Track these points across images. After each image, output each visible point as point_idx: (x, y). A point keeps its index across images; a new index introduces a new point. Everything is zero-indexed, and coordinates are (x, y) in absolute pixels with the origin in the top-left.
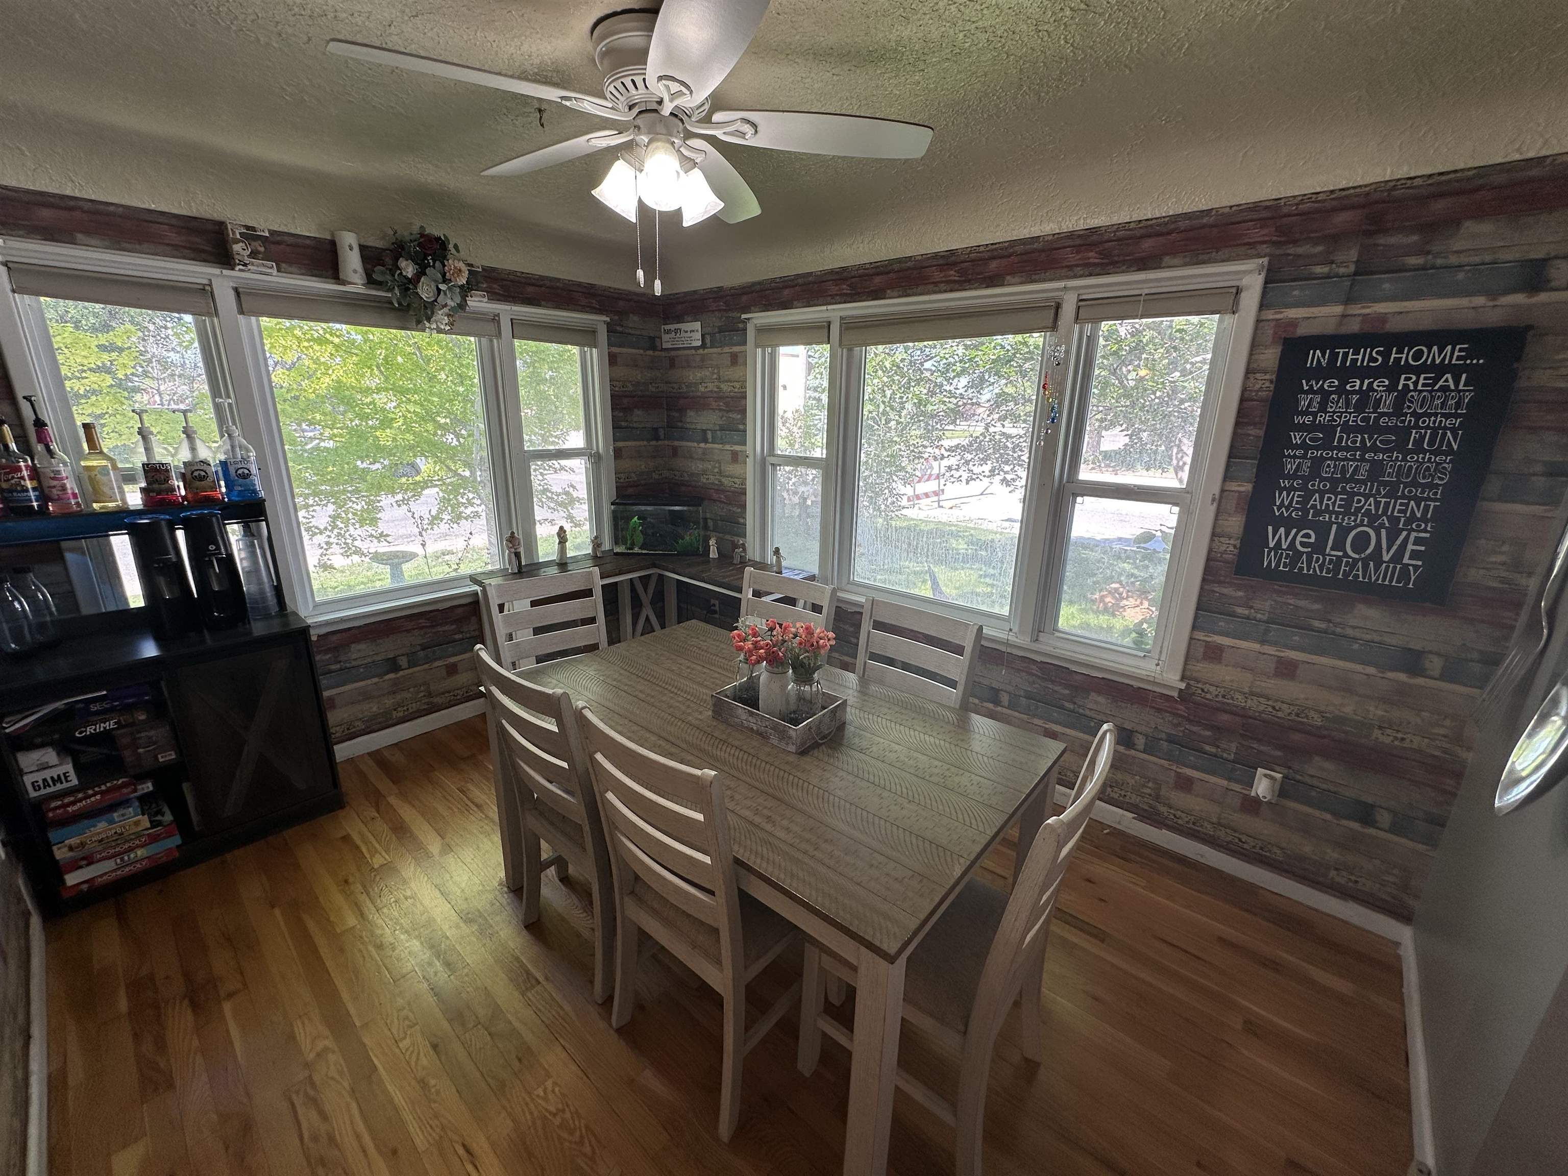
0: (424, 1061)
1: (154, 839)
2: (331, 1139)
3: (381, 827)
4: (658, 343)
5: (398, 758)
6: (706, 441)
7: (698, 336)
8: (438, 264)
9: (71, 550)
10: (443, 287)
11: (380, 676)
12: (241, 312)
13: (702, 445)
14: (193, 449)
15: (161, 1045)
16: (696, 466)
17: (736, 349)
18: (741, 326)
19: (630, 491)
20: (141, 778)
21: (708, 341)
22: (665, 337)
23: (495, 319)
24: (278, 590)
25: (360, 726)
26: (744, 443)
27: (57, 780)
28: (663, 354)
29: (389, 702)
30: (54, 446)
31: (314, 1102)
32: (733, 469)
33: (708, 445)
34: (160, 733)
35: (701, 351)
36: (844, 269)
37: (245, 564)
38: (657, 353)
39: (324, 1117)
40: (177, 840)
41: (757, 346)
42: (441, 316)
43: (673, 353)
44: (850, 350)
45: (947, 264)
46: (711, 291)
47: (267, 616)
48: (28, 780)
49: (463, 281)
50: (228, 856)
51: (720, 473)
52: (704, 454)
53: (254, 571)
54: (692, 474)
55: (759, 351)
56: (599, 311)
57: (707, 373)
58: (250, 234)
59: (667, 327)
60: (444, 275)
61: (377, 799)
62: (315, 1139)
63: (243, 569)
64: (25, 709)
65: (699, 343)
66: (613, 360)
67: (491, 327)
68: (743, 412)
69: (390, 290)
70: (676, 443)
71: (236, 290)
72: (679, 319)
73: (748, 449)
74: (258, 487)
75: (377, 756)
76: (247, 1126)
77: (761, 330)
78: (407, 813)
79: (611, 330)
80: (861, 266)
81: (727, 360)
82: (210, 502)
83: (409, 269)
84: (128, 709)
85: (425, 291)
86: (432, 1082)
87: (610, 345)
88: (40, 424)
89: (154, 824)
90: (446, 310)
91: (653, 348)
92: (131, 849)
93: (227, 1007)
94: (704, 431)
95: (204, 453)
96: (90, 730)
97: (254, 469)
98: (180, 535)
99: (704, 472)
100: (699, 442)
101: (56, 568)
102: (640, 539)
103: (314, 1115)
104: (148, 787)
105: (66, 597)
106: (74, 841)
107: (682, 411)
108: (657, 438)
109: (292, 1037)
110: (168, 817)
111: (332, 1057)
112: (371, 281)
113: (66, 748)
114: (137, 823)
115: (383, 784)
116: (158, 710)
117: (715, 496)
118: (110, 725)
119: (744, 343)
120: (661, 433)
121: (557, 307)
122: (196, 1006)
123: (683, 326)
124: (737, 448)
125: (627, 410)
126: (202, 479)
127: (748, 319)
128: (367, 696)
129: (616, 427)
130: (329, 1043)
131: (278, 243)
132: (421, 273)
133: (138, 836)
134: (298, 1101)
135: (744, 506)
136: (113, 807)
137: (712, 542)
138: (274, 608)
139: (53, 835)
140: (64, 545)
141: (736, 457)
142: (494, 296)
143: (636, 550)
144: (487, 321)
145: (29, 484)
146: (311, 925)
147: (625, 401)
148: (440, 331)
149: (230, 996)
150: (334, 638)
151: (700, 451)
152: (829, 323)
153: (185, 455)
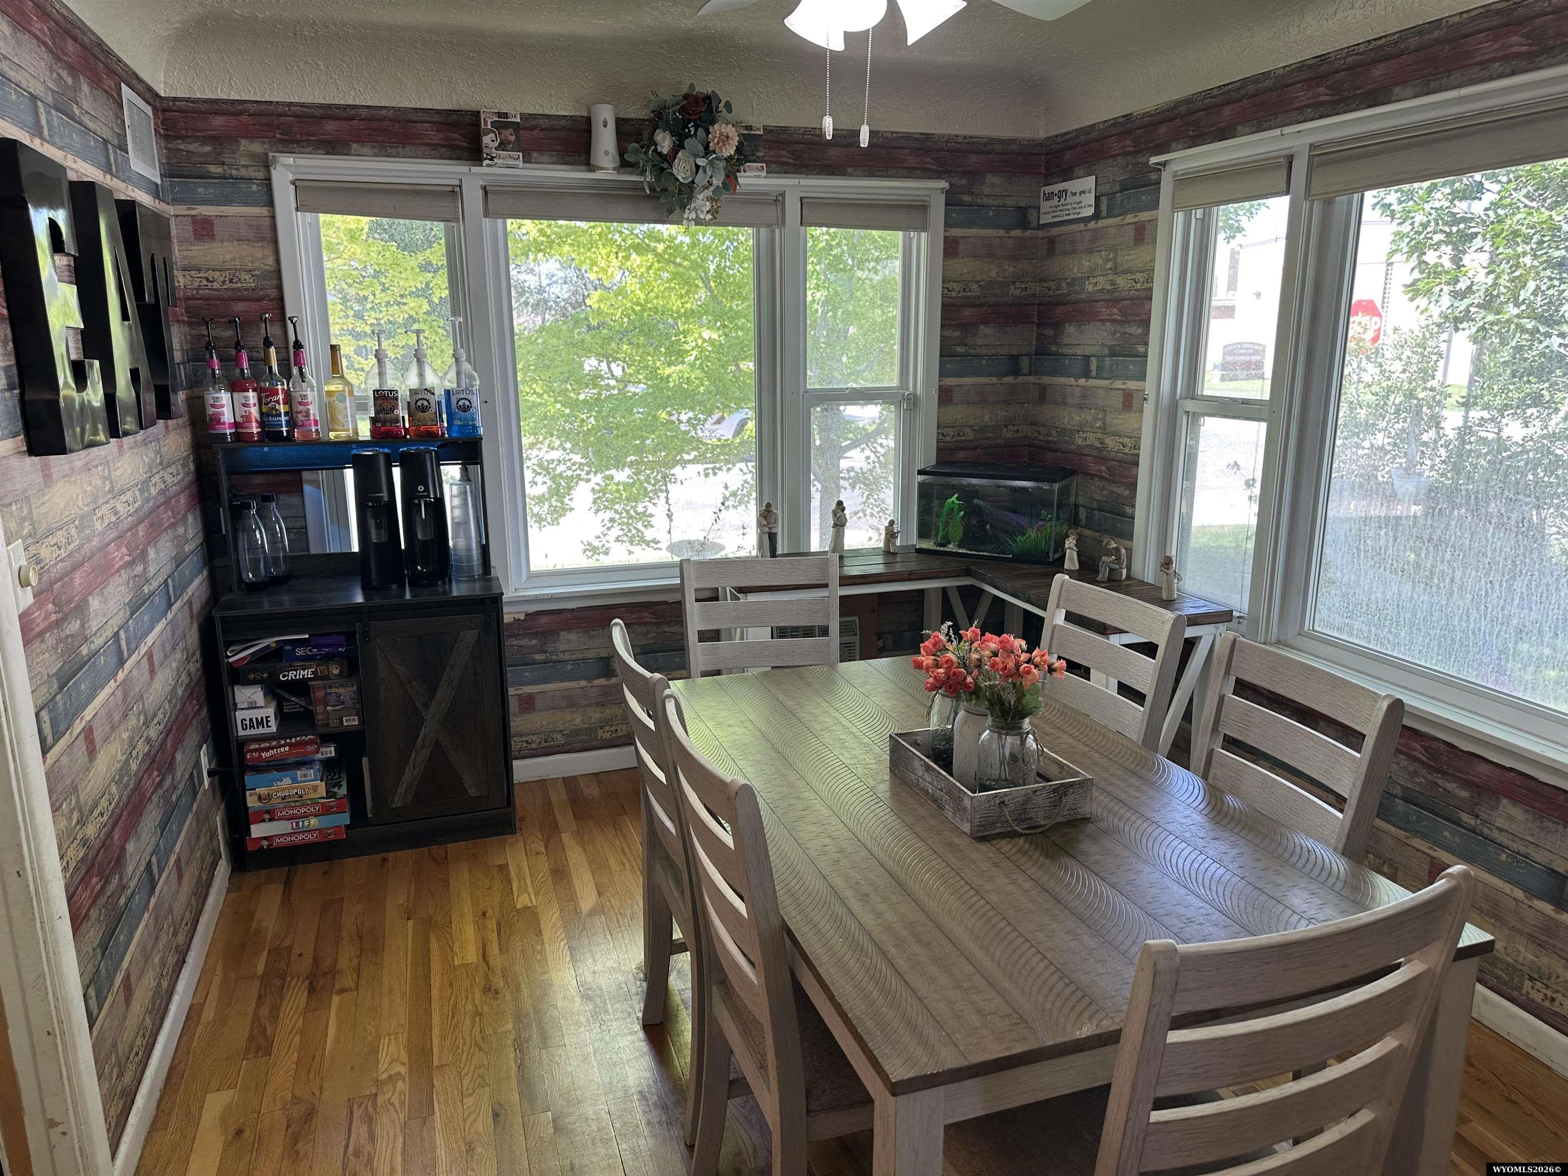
0: (479, 1126)
1: (325, 811)
2: (370, 1159)
3: (543, 864)
4: (1032, 215)
5: (592, 791)
6: (1087, 375)
7: (1090, 199)
8: (701, 132)
9: (311, 482)
10: (701, 162)
11: (589, 679)
12: (486, 214)
13: (1082, 382)
14: (421, 375)
15: (274, 1015)
16: (1070, 418)
17: (1144, 216)
18: (1153, 176)
19: (961, 456)
20: (325, 739)
21: (1104, 207)
22: (1045, 206)
23: (779, 200)
24: (485, 550)
25: (560, 739)
26: (1142, 377)
27: (260, 723)
28: (1040, 233)
29: (595, 715)
30: (306, 370)
31: (369, 1120)
32: (1121, 421)
33: (1091, 382)
34: (346, 692)
35: (1092, 225)
36: (1322, 58)
37: (457, 513)
38: (1028, 233)
39: (372, 1137)
40: (345, 819)
41: (1175, 208)
42: (702, 202)
43: (1055, 231)
44: (1329, 202)
45: (1508, 25)
46: (1115, 123)
47: (471, 579)
48: (240, 715)
49: (730, 150)
50: (391, 855)
51: (1103, 429)
52: (1084, 396)
53: (461, 524)
54: (1063, 432)
55: (1179, 217)
56: (937, 175)
57: (1097, 259)
58: (502, 123)
59: (1048, 189)
60: (706, 147)
61: (551, 831)
62: (357, 1154)
63: (453, 519)
64: (246, 642)
65: (1090, 212)
66: (951, 248)
67: (771, 212)
68: (1146, 323)
69: (643, 173)
70: (1046, 380)
71: (484, 189)
72: (1067, 174)
73: (1149, 387)
74: (479, 423)
75: (570, 783)
76: (310, 1115)
77: (1184, 181)
78: (576, 857)
79: (952, 200)
80: (1351, 50)
81: (1130, 234)
82: (431, 436)
83: (665, 142)
84: (327, 658)
85: (681, 170)
86: (479, 1149)
87: (948, 225)
88: (298, 345)
89: (330, 794)
90: (709, 193)
91: (1024, 224)
92: (306, 816)
93: (336, 1000)
94: (1087, 358)
95: (431, 380)
96: (292, 675)
97: (476, 401)
98: (396, 472)
99: (1081, 428)
100: (1077, 377)
101: (294, 500)
102: (957, 532)
103: (364, 1129)
104: (330, 751)
105: (300, 532)
106: (262, 791)
107: (1058, 325)
108: (1015, 371)
109: (375, 1051)
110: (343, 791)
111: (400, 1085)
112: (624, 164)
113: (274, 690)
114: (315, 788)
115: (565, 819)
116: (352, 667)
117: (1093, 468)
118: (307, 673)
119: (1155, 205)
120: (1025, 363)
121: (872, 174)
122: (312, 989)
123: (1073, 186)
124: (1132, 385)
125: (967, 327)
126: (424, 409)
127: (1164, 164)
128: (571, 702)
129: (946, 353)
130: (403, 1070)
131: (532, 128)
132: (678, 147)
133: (314, 802)
134: (357, 1113)
135: (1133, 486)
136: (299, 765)
137: (1070, 542)
138: (477, 570)
139: (249, 779)
140: (306, 475)
141: (1130, 402)
142: (777, 166)
143: (951, 548)
144: (770, 204)
145: (282, 408)
146: (434, 946)
147: (967, 312)
148: (698, 222)
149: (342, 991)
150: (544, 620)
151: (1077, 392)
152: (1290, 160)
153: (413, 381)
